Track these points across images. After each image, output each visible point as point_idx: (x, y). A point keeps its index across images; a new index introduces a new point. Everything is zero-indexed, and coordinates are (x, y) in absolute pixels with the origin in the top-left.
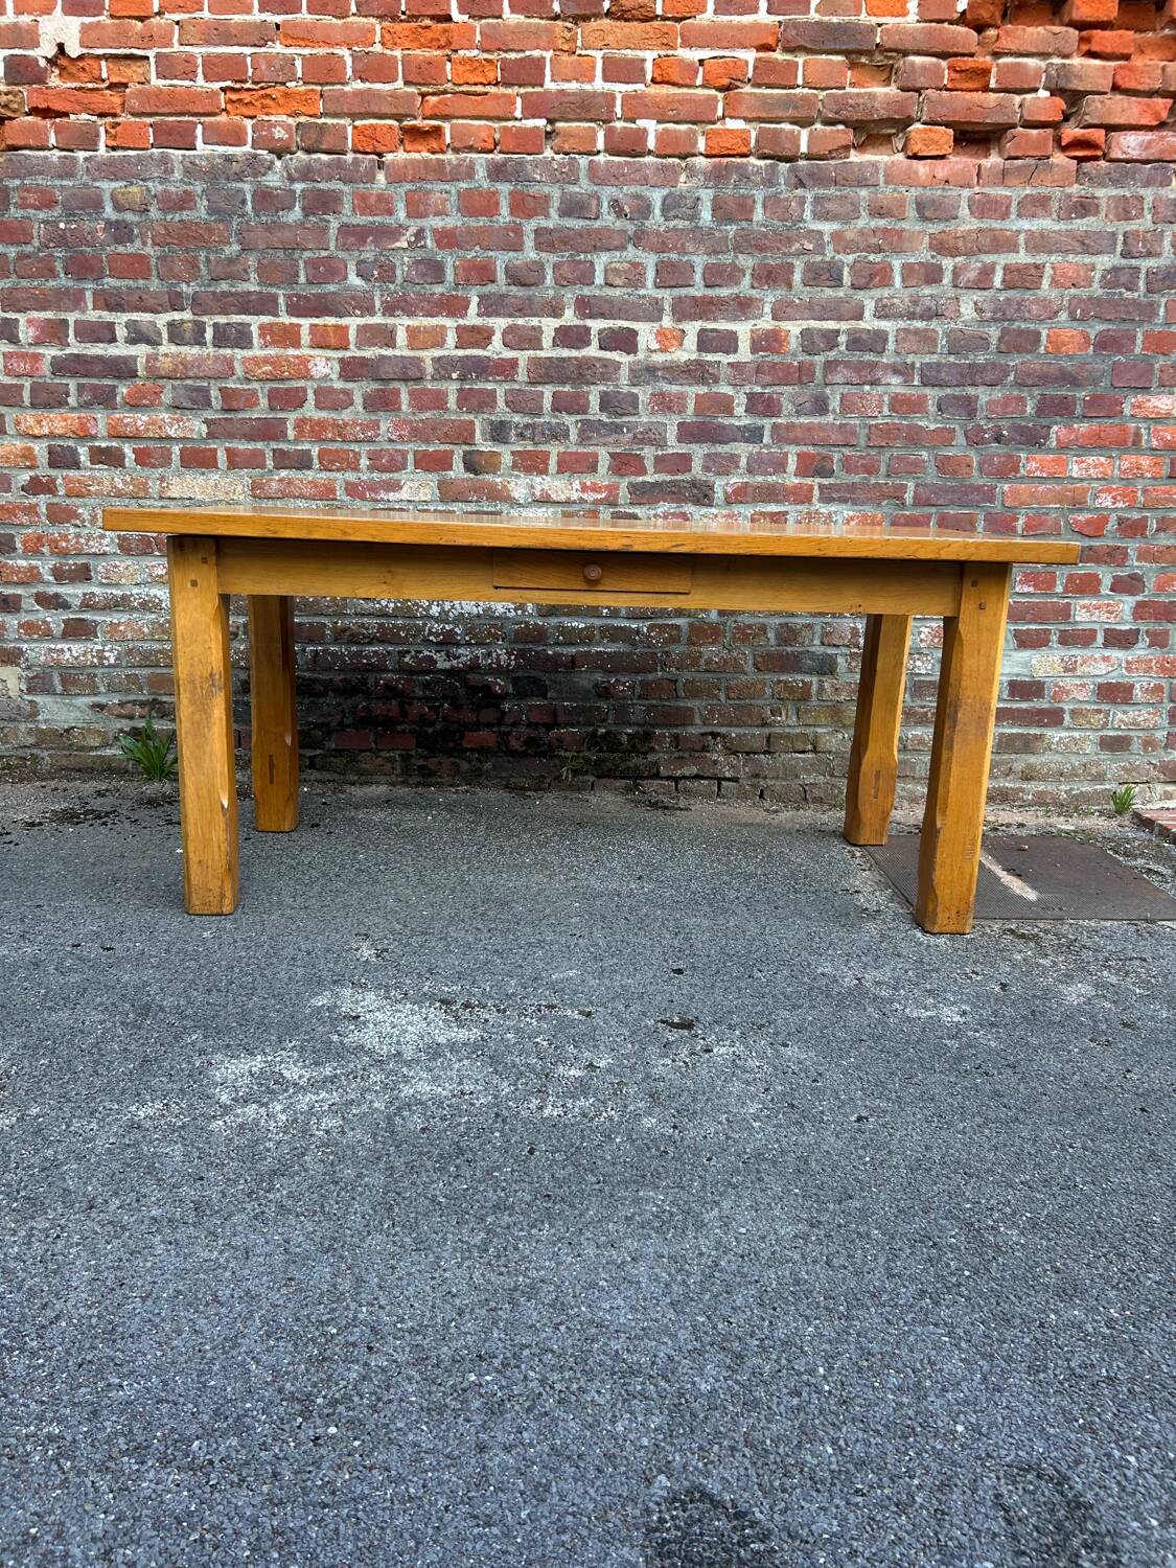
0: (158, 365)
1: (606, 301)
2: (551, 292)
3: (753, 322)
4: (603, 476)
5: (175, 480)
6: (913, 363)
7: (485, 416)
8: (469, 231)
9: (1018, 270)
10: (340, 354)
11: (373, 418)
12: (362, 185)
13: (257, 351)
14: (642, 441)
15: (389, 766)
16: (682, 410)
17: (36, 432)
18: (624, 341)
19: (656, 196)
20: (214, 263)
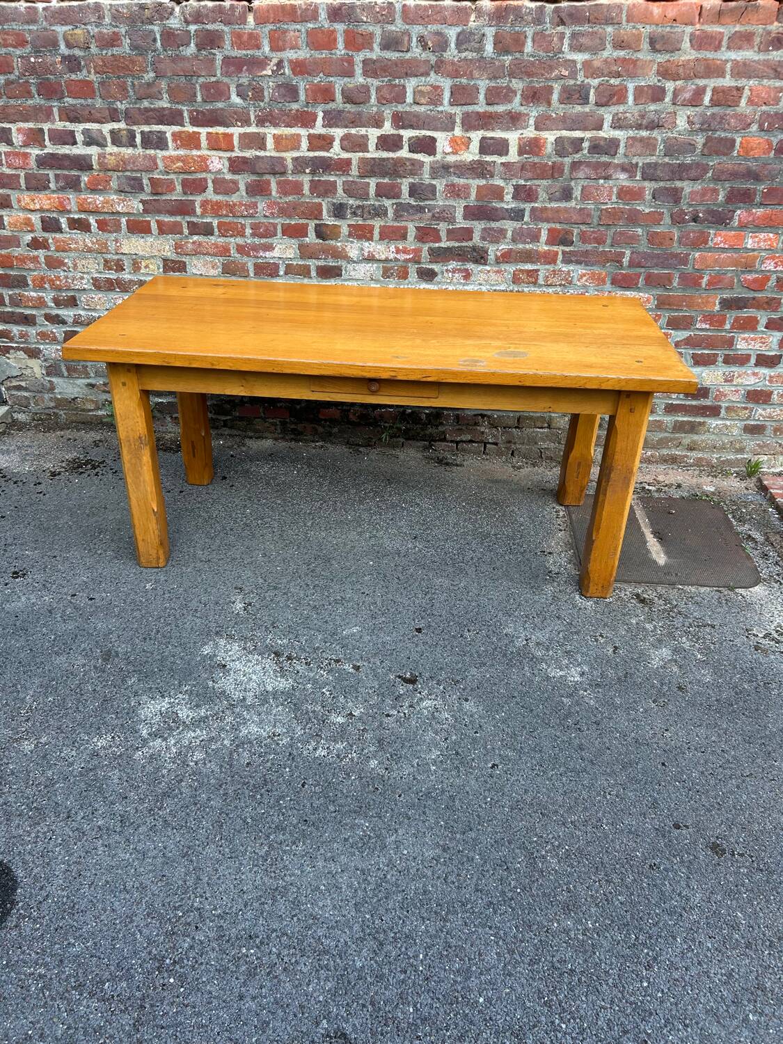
0: (106, 161)
1: (414, 116)
2: (375, 109)
3: (521, 132)
4: (411, 242)
5: (125, 242)
6: (637, 163)
7: (330, 200)
8: (316, 62)
9: (723, 91)
10: (228, 154)
11: (253, 200)
12: (237, 26)
13: (172, 152)
14: (438, 219)
15: (273, 428)
16: (467, 197)
17: (32, 207)
18: (428, 146)
19: (452, 33)
20: (137, 87)
